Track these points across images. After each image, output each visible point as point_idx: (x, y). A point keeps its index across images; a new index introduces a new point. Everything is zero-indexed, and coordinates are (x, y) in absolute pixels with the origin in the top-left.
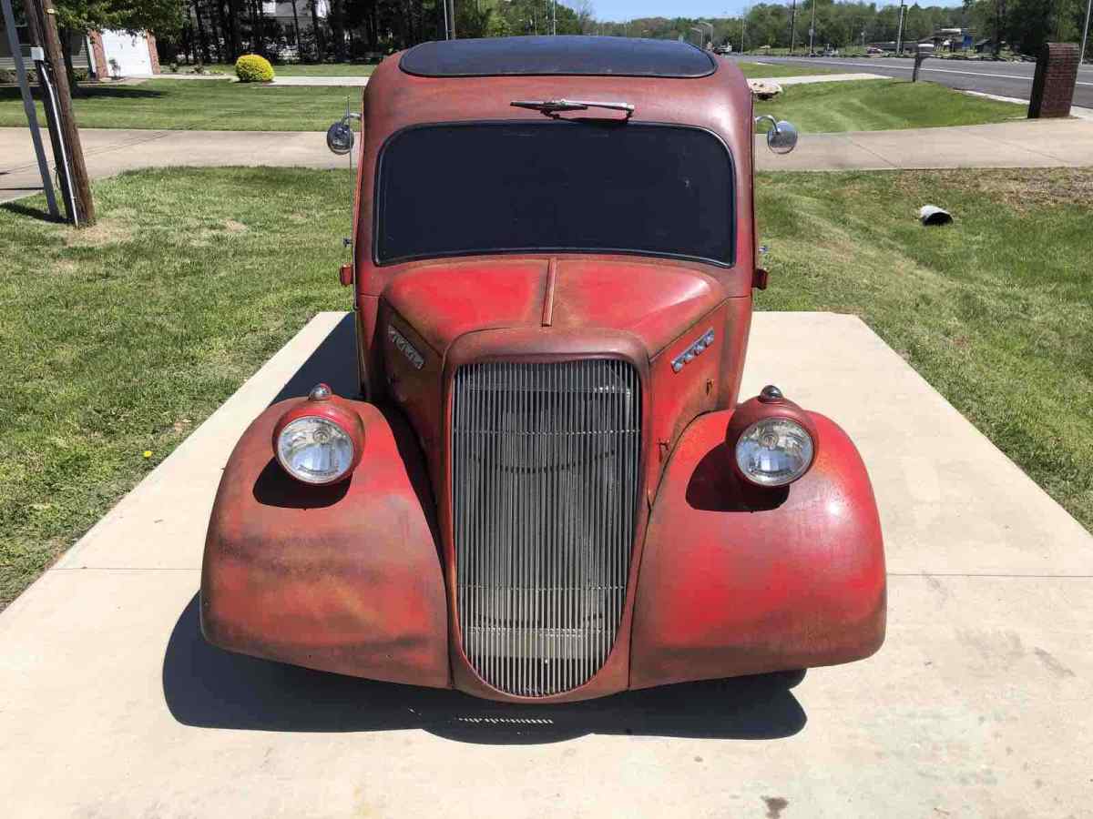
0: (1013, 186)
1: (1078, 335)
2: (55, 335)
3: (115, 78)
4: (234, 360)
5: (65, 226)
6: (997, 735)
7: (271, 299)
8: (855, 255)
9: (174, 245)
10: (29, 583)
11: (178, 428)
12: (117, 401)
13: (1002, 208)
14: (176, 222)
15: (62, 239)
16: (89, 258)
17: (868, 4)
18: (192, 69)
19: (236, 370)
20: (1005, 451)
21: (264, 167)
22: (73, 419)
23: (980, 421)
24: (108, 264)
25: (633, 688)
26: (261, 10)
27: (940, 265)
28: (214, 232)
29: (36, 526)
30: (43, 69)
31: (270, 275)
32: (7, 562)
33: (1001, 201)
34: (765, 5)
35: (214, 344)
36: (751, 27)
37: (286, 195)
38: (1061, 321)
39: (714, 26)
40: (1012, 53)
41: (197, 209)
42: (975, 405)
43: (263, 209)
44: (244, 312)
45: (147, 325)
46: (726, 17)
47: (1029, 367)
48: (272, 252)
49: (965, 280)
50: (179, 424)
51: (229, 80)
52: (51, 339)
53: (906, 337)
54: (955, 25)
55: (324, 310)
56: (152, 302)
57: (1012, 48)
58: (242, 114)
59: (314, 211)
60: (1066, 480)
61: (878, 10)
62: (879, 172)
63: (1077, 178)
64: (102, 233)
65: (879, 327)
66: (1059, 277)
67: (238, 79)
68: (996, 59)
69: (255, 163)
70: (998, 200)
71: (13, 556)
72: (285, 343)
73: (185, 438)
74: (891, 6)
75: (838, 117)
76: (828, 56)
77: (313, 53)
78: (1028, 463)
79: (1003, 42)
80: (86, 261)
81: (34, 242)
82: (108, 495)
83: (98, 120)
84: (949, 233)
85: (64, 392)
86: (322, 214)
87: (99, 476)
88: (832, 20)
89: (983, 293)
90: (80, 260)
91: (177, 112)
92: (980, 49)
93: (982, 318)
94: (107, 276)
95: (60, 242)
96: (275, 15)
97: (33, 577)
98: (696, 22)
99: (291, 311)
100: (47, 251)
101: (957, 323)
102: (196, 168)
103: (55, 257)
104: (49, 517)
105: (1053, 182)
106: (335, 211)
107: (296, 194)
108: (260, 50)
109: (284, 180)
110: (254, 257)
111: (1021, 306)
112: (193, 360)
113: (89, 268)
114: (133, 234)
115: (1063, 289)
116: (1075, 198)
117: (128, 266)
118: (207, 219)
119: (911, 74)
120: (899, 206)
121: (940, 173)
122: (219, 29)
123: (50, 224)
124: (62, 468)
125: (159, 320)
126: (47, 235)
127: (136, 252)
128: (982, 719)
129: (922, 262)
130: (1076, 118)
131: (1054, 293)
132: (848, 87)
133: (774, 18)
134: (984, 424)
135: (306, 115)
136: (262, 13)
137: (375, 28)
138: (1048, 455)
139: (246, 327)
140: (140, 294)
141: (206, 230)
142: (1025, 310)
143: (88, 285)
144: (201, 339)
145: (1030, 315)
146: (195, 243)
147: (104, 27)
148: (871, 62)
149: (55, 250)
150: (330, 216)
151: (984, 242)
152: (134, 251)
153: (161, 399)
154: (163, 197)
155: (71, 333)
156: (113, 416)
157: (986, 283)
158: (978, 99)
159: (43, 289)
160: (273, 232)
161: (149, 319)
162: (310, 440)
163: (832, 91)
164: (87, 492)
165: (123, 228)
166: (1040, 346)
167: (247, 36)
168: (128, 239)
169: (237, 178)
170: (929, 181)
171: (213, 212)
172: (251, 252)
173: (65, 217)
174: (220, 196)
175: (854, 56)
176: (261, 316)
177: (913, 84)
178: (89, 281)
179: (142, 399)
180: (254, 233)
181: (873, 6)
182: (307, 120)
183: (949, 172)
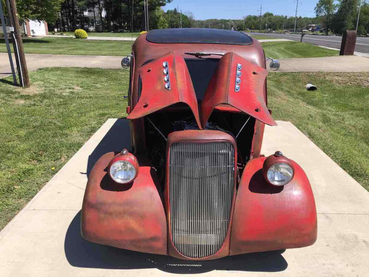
0: (337, 78)
1: (361, 129)
2: (18, 125)
3: (33, 36)
4: (80, 135)
5: (19, 87)
6: (353, 271)
7: (92, 114)
8: (286, 101)
9: (57, 94)
10: (15, 215)
11: (63, 159)
12: (41, 150)
13: (333, 85)
14: (57, 86)
15: (18, 92)
16: (28, 99)
17: (285, 16)
18: (59, 33)
19: (81, 139)
20: (344, 169)
21: (86, 68)
22: (27, 156)
23: (335, 159)
24: (34, 101)
25: (230, 255)
26: (83, 14)
27: (314, 104)
28: (71, 90)
29: (16, 194)
30: (14, 34)
31: (91, 105)
32: (7, 207)
33: (333, 83)
34: (251, 16)
35: (73, 129)
36: (246, 23)
37: (94, 78)
38: (355, 124)
39: (234, 22)
40: (332, 33)
41: (64, 82)
42: (332, 153)
43: (86, 82)
44: (83, 118)
45: (50, 122)
46: (238, 19)
47: (347, 140)
48: (90, 97)
49: (323, 109)
50: (63, 158)
51: (72, 37)
52: (17, 127)
53: (307, 129)
54: (313, 23)
55: (110, 118)
56: (51, 114)
57: (332, 31)
58: (77, 49)
59: (104, 83)
60: (365, 180)
61: (288, 18)
62: (292, 73)
63: (358, 76)
64: (32, 90)
65: (298, 126)
66: (353, 109)
67: (75, 37)
68: (327, 35)
69: (83, 66)
70: (332, 82)
71: (8, 205)
72: (98, 129)
73: (66, 163)
74: (292, 17)
75: (277, 54)
76: (272, 33)
77: (100, 29)
78: (352, 174)
79: (329, 29)
80: (27, 100)
81: (9, 93)
82: (40, 183)
83: (28, 50)
84: (316, 93)
85: (23, 146)
86: (107, 84)
87: (37, 176)
88: (273, 21)
89: (329, 114)
90: (25, 99)
91: (55, 48)
92: (321, 31)
93: (329, 123)
94: (35, 105)
95: (18, 93)
96: (88, 16)
97: (16, 213)
98: (228, 21)
99: (99, 118)
100: (13, 96)
101: (322, 124)
102: (63, 68)
103: (16, 98)
104: (20, 191)
105: (350, 77)
106: (111, 83)
107: (97, 77)
108: (82, 28)
109: (93, 72)
110: (85, 99)
111: (341, 118)
112: (67, 135)
113: (28, 102)
114: (43, 90)
115: (355, 113)
116: (357, 82)
117: (42, 102)
118: (68, 85)
119: (300, 40)
120: (300, 84)
121: (313, 73)
122: (68, 20)
123: (14, 87)
124: (24, 173)
125: (53, 121)
126: (13, 91)
127: (44, 96)
128: (347, 265)
129: (308, 103)
130: (356, 55)
131: (352, 114)
132: (279, 44)
133: (254, 20)
134: (336, 160)
135: (99, 50)
136: (83, 15)
137: (121, 21)
138: (358, 171)
139: (84, 123)
140: (46, 111)
141: (67, 89)
142: (343, 120)
143: (28, 108)
144: (69, 128)
145: (345, 122)
146: (64, 94)
147: (30, 19)
148: (286, 35)
149: (16, 95)
150: (110, 85)
151: (328, 96)
152: (43, 96)
153: (56, 149)
154: (52, 77)
155: (23, 125)
156: (40, 155)
157: (329, 111)
158: (323, 48)
159: (13, 109)
160: (91, 90)
161: (50, 121)
162: (120, 169)
163: (274, 45)
164: (33, 182)
165: (39, 88)
166: (349, 132)
167: (78, 23)
168: (41, 92)
169: (77, 72)
170: (309, 76)
171: (70, 83)
172: (83, 97)
173: (19, 84)
174: (72, 77)
175: (280, 33)
176: (89, 120)
177: (301, 43)
178: (28, 107)
179: (50, 149)
180: (84, 91)
181: (286, 17)
182: (100, 52)
183: (315, 73)
